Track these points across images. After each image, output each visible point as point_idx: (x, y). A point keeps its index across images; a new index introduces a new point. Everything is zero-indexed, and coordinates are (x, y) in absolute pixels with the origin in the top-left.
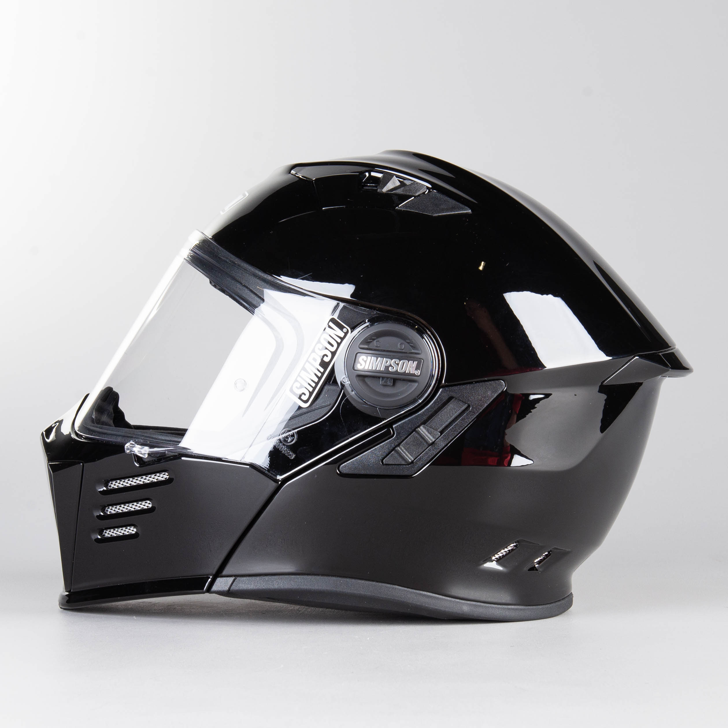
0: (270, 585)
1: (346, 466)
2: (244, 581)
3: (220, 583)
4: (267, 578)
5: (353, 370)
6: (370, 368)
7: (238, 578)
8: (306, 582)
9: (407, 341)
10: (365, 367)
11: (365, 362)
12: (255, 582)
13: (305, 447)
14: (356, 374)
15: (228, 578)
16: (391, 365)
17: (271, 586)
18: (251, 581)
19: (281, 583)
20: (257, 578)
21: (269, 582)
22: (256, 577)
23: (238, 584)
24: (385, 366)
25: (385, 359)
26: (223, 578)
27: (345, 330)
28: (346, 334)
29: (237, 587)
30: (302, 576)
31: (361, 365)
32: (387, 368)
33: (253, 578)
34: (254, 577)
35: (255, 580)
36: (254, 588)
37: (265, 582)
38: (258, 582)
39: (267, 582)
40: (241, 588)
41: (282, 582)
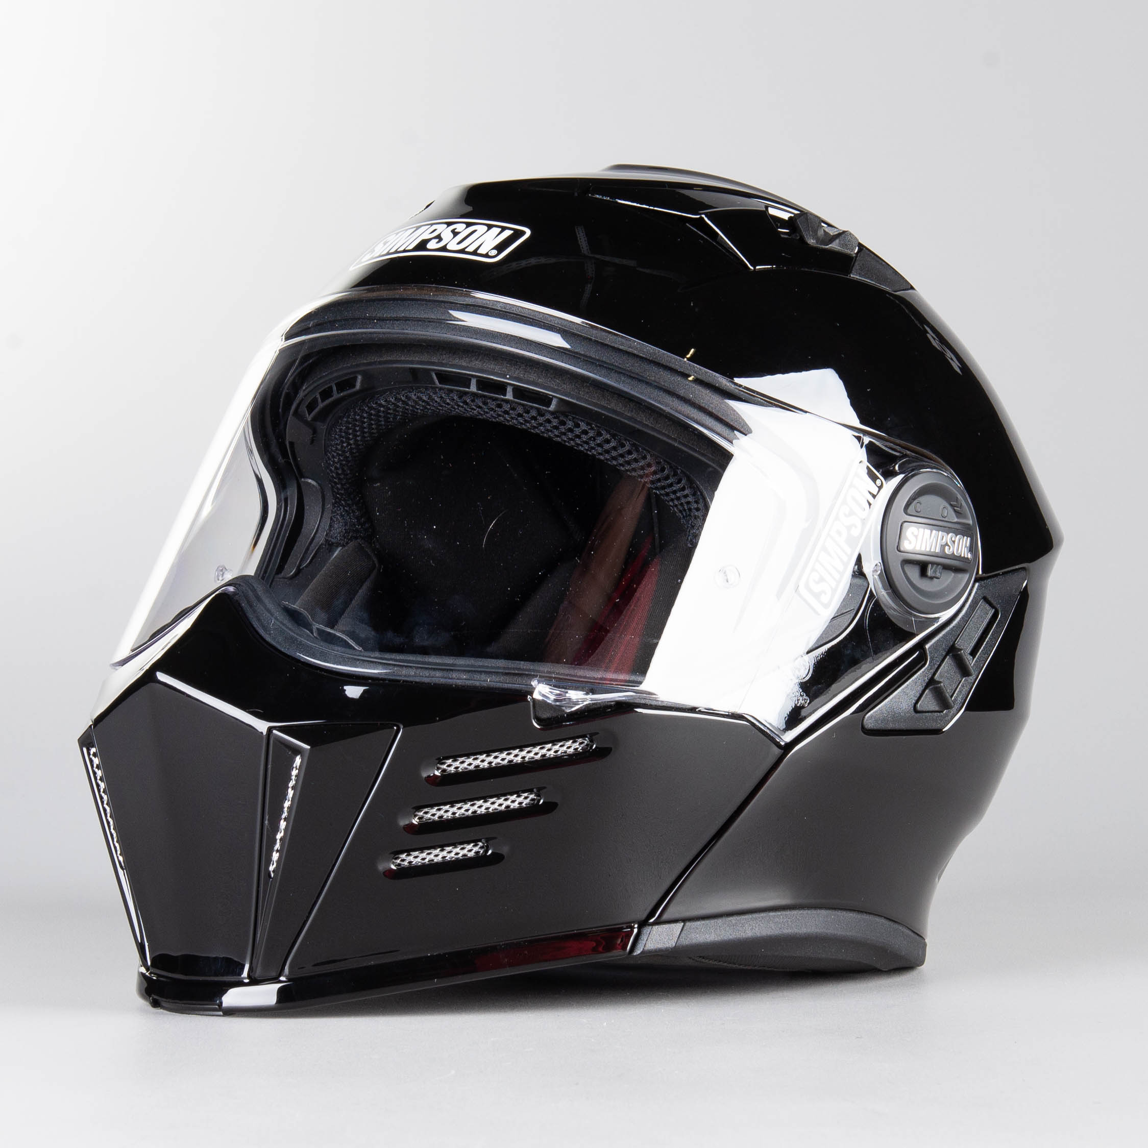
0: (740, 932)
1: (872, 717)
2: (697, 929)
3: (659, 935)
4: (733, 919)
5: (897, 551)
6: (923, 549)
7: (688, 924)
8: (791, 922)
9: (952, 503)
10: (915, 547)
11: (916, 537)
12: (716, 929)
13: (820, 685)
14: (901, 559)
15: (672, 925)
16: (947, 544)
17: (742, 934)
18: (710, 928)
19: (756, 927)
20: (718, 922)
21: (738, 927)
22: (716, 920)
23: (689, 934)
24: (941, 545)
25: (940, 532)
26: (664, 926)
27: (878, 482)
28: (880, 488)
29: (686, 939)
30: (784, 912)
31: (910, 543)
32: (943, 547)
33: (712, 921)
34: (714, 921)
35: (715, 924)
36: (716, 939)
37: (732, 927)
38: (722, 928)
39: (735, 927)
40: (694, 941)
41: (757, 925)
